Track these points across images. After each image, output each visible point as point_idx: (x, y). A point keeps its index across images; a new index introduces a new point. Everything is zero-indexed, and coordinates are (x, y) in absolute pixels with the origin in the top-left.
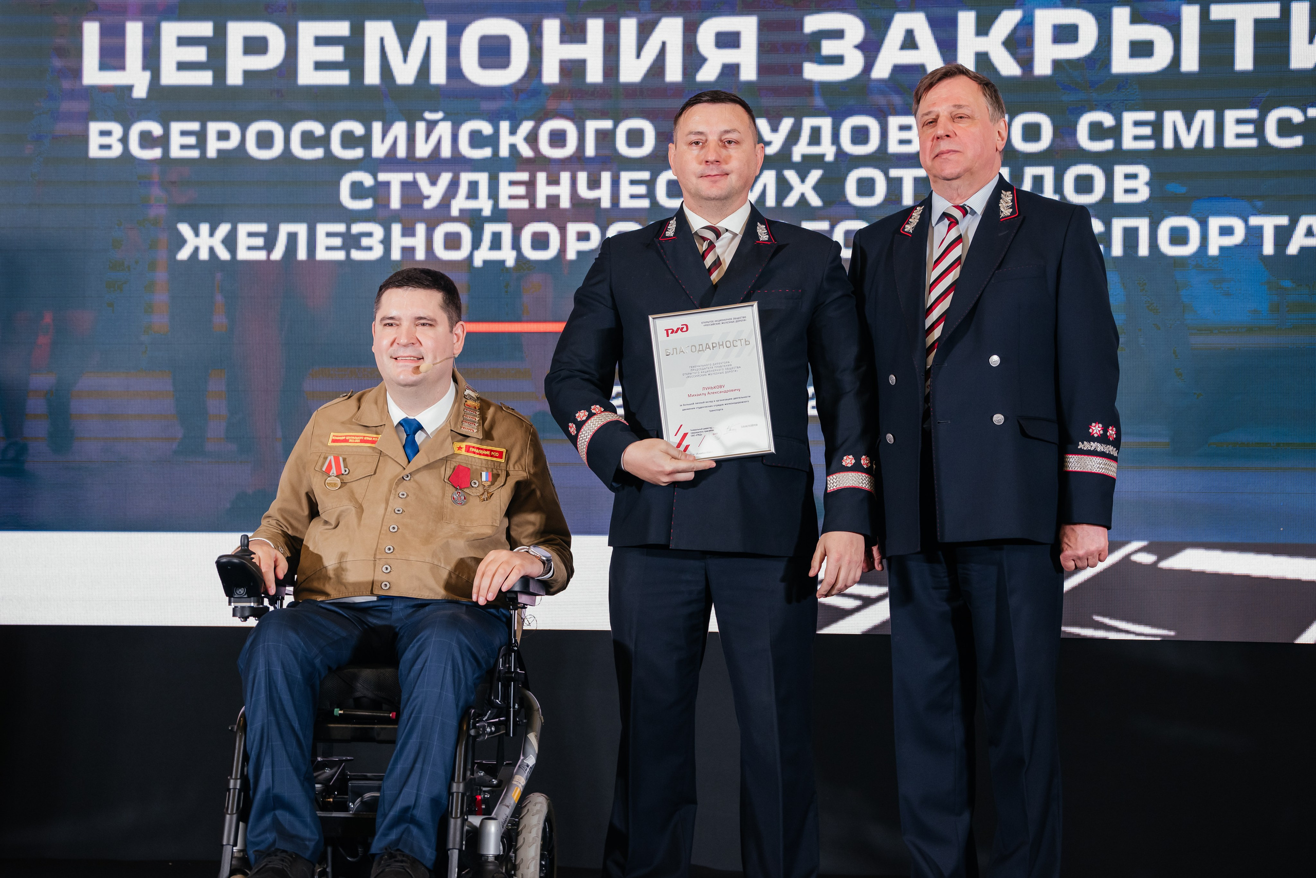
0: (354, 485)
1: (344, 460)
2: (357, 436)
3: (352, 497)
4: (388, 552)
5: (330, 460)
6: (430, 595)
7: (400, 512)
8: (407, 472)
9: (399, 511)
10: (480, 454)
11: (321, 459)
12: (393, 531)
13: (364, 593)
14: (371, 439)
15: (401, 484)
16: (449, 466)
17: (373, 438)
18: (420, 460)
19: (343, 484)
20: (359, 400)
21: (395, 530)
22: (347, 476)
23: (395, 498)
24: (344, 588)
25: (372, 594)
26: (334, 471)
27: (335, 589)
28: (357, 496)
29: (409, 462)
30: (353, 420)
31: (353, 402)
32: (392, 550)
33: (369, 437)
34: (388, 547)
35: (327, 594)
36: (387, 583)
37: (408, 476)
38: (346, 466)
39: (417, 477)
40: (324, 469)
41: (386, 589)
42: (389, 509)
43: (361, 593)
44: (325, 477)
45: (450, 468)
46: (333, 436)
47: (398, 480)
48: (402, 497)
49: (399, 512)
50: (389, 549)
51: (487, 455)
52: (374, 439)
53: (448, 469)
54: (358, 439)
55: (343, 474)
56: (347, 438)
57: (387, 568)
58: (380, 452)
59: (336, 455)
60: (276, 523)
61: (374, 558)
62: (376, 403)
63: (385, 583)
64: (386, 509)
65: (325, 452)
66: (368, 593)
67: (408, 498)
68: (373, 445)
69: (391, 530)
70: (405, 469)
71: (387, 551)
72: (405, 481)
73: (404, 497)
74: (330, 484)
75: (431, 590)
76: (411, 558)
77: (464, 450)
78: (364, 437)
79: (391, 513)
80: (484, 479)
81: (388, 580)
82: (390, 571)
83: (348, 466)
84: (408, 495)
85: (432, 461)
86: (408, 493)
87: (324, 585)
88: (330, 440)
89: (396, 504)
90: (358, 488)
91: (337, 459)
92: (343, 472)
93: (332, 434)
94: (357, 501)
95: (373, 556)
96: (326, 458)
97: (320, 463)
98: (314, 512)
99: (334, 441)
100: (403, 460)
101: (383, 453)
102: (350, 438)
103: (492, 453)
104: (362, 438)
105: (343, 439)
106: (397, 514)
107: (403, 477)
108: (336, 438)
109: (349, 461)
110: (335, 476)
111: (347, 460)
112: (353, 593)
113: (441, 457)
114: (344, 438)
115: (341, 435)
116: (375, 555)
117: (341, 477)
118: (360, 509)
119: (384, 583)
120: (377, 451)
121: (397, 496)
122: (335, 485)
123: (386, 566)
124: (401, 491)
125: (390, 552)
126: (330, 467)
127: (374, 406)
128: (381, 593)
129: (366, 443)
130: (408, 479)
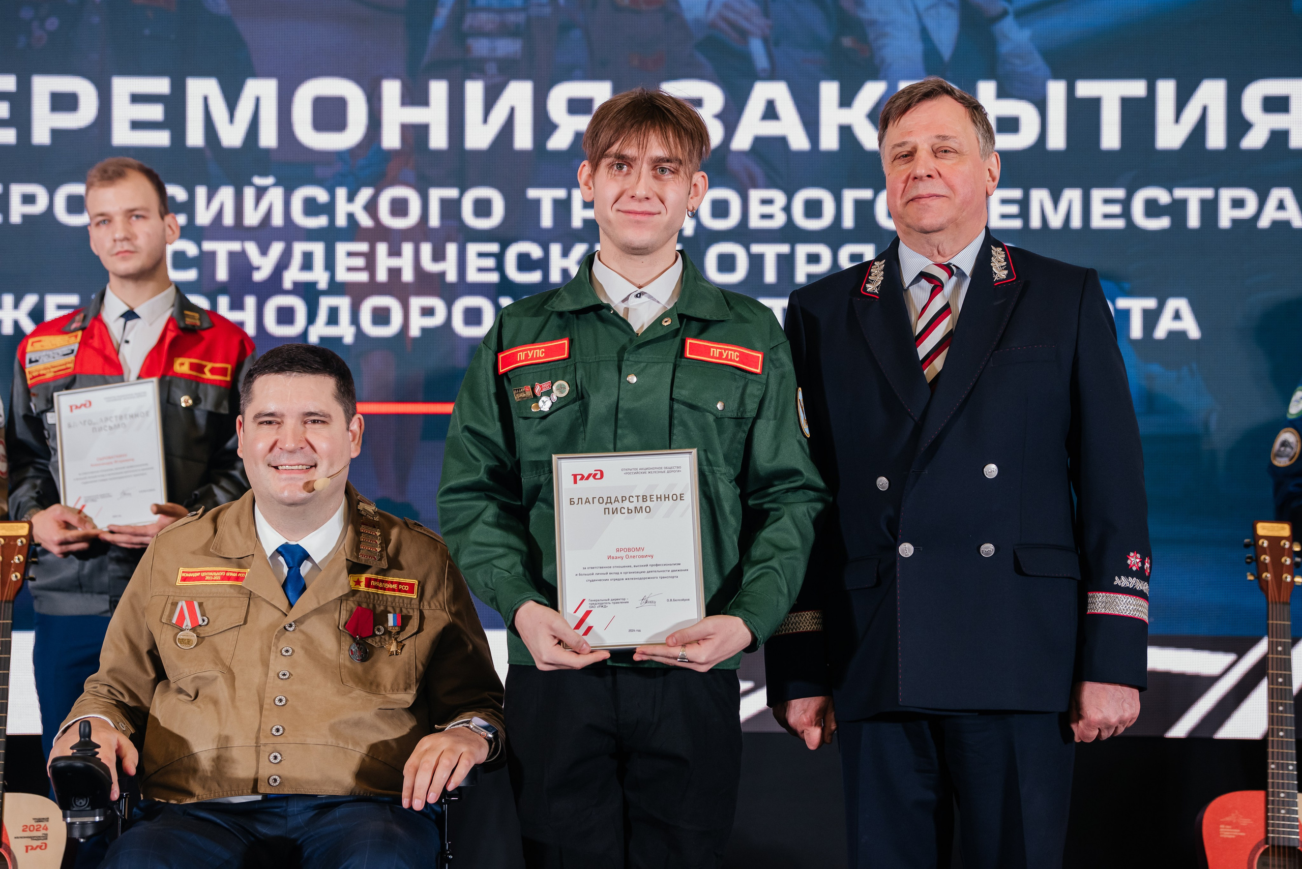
0: (217, 639)
1: (201, 605)
2: (216, 572)
3: (218, 659)
4: (277, 734)
5: (182, 607)
6: (336, 789)
7: (287, 677)
8: (291, 618)
9: (284, 675)
10: (384, 589)
11: (169, 606)
12: (280, 704)
13: (245, 791)
14: (236, 575)
15: (283, 637)
16: (345, 608)
17: (238, 573)
18: (306, 602)
19: (201, 639)
20: (215, 519)
21: (283, 703)
22: (207, 628)
23: (276, 657)
24: (217, 785)
25: (255, 791)
26: (188, 623)
27: (204, 788)
28: (223, 655)
29: (291, 605)
30: (211, 550)
31: (205, 524)
32: (281, 732)
33: (233, 572)
34: (276, 727)
35: (191, 794)
36: (277, 777)
37: (291, 626)
38: (203, 614)
39: (303, 627)
40: (174, 621)
41: (275, 785)
42: (271, 674)
43: (240, 792)
44: (176, 631)
45: (347, 611)
46: (183, 572)
47: (278, 632)
48: (286, 654)
49: (284, 677)
50: (278, 730)
51: (393, 590)
52: (239, 575)
53: (344, 613)
54: (217, 576)
55: (200, 626)
56: (203, 574)
57: (276, 757)
58: (249, 592)
59: (189, 599)
60: (109, 691)
61: (257, 743)
62: (238, 523)
63: (274, 777)
64: (267, 675)
65: (173, 594)
66: (249, 791)
67: (295, 654)
68: (239, 583)
69: (278, 703)
70: (286, 615)
71: (274, 732)
72: (287, 632)
73: (289, 654)
74: (182, 641)
75: (337, 783)
76: (309, 741)
77: (363, 584)
78: (226, 572)
79: (274, 679)
80: (391, 622)
81: (278, 773)
82: (281, 761)
83: (207, 612)
84: (293, 651)
85: (322, 603)
86: (293, 648)
87: (187, 781)
88: (179, 578)
89: (278, 665)
90: (224, 644)
91: (190, 605)
92: (200, 622)
93: (181, 570)
94: (223, 664)
95: (255, 741)
96: (175, 604)
97: (167, 613)
98: (161, 675)
99: (184, 579)
100: (283, 604)
101: (254, 594)
102: (206, 574)
103: (401, 587)
104: (223, 574)
105: (197, 576)
106: (282, 679)
107: (285, 627)
108: (187, 575)
109: (208, 605)
110: (190, 629)
111: (204, 604)
112: (229, 793)
113: (336, 597)
114: (198, 574)
115: (194, 571)
116: (257, 738)
117: (199, 630)
118: (231, 676)
119: (272, 778)
120: (245, 591)
121: (279, 654)
122: (189, 642)
123: (274, 754)
124: (283, 645)
125: (279, 734)
126: (182, 616)
127: (235, 529)
128: (268, 791)
129: (228, 580)
130: (291, 629)
